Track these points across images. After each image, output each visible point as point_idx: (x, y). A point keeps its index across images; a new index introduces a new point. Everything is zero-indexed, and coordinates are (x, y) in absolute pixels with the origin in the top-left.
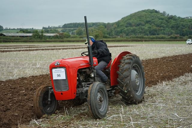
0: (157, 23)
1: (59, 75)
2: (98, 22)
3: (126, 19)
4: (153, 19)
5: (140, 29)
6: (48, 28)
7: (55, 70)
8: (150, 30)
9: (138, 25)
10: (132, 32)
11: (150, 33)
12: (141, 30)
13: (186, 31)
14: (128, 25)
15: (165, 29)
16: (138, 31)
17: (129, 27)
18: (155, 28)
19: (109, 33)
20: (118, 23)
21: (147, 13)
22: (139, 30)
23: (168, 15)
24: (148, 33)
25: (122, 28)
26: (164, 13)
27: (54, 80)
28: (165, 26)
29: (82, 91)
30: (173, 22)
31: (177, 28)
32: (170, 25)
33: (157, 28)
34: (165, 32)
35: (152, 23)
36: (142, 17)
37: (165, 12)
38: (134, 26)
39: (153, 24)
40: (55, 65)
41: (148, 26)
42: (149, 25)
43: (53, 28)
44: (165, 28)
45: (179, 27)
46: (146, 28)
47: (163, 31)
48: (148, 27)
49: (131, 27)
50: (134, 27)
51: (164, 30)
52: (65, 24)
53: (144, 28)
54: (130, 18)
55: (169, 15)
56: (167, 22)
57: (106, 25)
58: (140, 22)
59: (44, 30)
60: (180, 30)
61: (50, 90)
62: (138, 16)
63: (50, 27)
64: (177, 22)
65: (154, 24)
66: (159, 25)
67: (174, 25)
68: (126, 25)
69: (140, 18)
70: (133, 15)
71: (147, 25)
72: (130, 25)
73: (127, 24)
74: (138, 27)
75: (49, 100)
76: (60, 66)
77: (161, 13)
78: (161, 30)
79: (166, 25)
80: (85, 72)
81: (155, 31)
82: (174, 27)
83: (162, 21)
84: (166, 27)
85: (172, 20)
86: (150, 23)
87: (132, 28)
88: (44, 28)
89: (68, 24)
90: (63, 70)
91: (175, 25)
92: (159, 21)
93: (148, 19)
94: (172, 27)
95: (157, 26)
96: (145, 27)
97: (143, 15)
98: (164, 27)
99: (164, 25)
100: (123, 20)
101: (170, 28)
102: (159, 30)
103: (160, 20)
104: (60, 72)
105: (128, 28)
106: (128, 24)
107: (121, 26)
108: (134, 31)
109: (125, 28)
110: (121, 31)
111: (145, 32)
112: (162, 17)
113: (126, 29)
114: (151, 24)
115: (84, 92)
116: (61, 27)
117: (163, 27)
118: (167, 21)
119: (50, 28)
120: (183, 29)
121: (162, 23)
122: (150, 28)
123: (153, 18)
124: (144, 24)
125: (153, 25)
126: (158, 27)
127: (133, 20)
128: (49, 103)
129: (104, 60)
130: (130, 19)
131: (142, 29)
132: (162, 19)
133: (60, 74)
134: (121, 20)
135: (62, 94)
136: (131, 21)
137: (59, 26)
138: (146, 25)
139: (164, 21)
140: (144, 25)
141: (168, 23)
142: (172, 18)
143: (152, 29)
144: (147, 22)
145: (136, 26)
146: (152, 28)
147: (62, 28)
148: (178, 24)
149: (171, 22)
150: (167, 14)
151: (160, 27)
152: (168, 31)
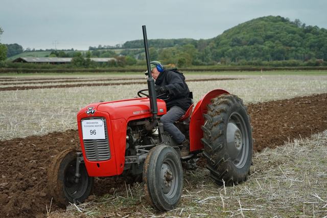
0: (284, 39)
1: (93, 132)
2: (184, 38)
3: (231, 33)
4: (277, 33)
5: (256, 49)
6: (99, 49)
7: (87, 123)
8: (273, 51)
9: (252, 43)
10: (242, 54)
11: (272, 56)
12: (257, 52)
14: (235, 43)
15: (299, 50)
16: (252, 54)
17: (237, 47)
18: (281, 47)
19: (203, 57)
20: (217, 40)
21: (266, 23)
22: (253, 52)
23: (304, 25)
24: (269, 56)
25: (224, 48)
26: (297, 21)
27: (85, 140)
28: (298, 44)
29: (135, 161)
30: (312, 38)
31: (320, 48)
32: (308, 43)
33: (285, 48)
34: (299, 55)
35: (276, 39)
36: (259, 30)
37: (299, 20)
38: (245, 45)
39: (277, 41)
40: (86, 114)
41: (269, 45)
42: (271, 42)
43: (107, 49)
45: (322, 45)
46: (266, 48)
47: (294, 53)
48: (270, 47)
49: (240, 46)
50: (245, 47)
51: (296, 51)
52: (127, 42)
53: (262, 48)
54: (238, 31)
55: (306, 26)
56: (301, 38)
57: (197, 42)
58: (255, 37)
59: (91, 51)
60: (324, 52)
61: (78, 158)
62: (252, 28)
63: (102, 46)
64: (319, 37)
65: (280, 41)
66: (288, 43)
67: (314, 42)
68: (232, 43)
69: (255, 31)
70: (242, 26)
71: (268, 43)
72: (238, 42)
73: (232, 41)
74: (252, 46)
75: (77, 175)
76: (96, 116)
77: (292, 23)
78: (292, 51)
79: (300, 43)
80: (142, 126)
81: (282, 52)
82: (314, 46)
83: (293, 35)
84: (300, 46)
86: (272, 39)
87: (241, 48)
88: (91, 49)
89: (132, 42)
90: (101, 122)
91: (316, 42)
92: (288, 36)
93: (269, 33)
94: (311, 46)
95: (285, 44)
96: (263, 46)
97: (260, 26)
98: (297, 47)
99: (296, 43)
100: (226, 34)
101: (308, 47)
102: (288, 51)
103: (290, 35)
104: (96, 126)
105: (234, 48)
106: (235, 41)
107: (223, 44)
108: (245, 52)
109: (230, 47)
110: (223, 53)
111: (263, 55)
112: (295, 29)
113: (231, 50)
114: (274, 42)
115: (139, 163)
116: (121, 46)
117: (294, 46)
119: (102, 48)
121: (293, 39)
122: (273, 47)
123: (277, 31)
124: (263, 40)
125: (276, 44)
126: (287, 45)
127: (244, 34)
128: (77, 180)
129: (178, 105)
130: (238, 33)
131: (258, 50)
132: (294, 33)
133: (94, 130)
134: (222, 35)
135: (98, 165)
136: (239, 37)
137: (117, 45)
138: (266, 42)
139: (297, 36)
141: (304, 39)
142: (310, 30)
143: (275, 50)
144: (268, 38)
145: (248, 45)
146: (276, 47)
147: (122, 48)
148: (320, 41)
149: (309, 37)
150: (302, 25)
151: (290, 46)
152: (304, 52)
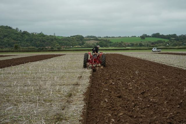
13: (39, 43)
44: (21, 41)
85: (25, 35)
118: (21, 36)
120: (36, 42)
140: (2, 39)
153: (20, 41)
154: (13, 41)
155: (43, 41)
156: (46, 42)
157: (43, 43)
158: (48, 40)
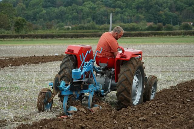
153: (122, 9)
154: (105, 8)
155: (178, 9)
156: (185, 11)
157: (177, 13)
158: (190, 5)
